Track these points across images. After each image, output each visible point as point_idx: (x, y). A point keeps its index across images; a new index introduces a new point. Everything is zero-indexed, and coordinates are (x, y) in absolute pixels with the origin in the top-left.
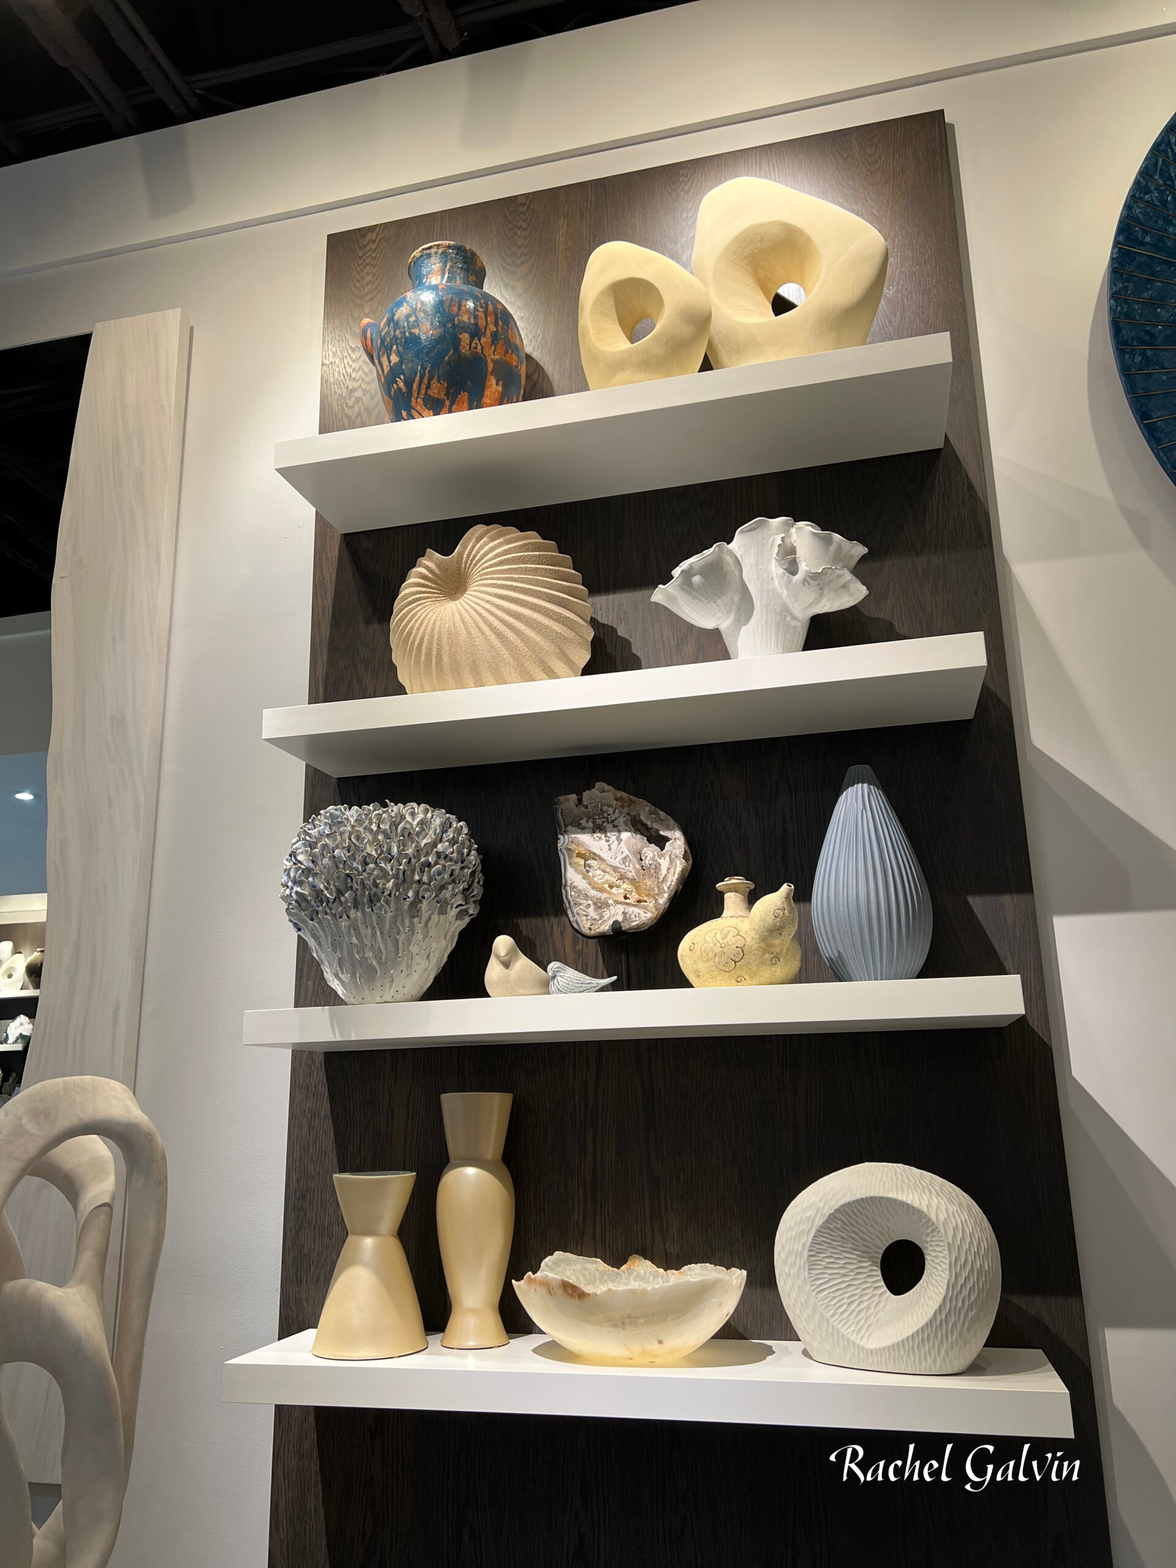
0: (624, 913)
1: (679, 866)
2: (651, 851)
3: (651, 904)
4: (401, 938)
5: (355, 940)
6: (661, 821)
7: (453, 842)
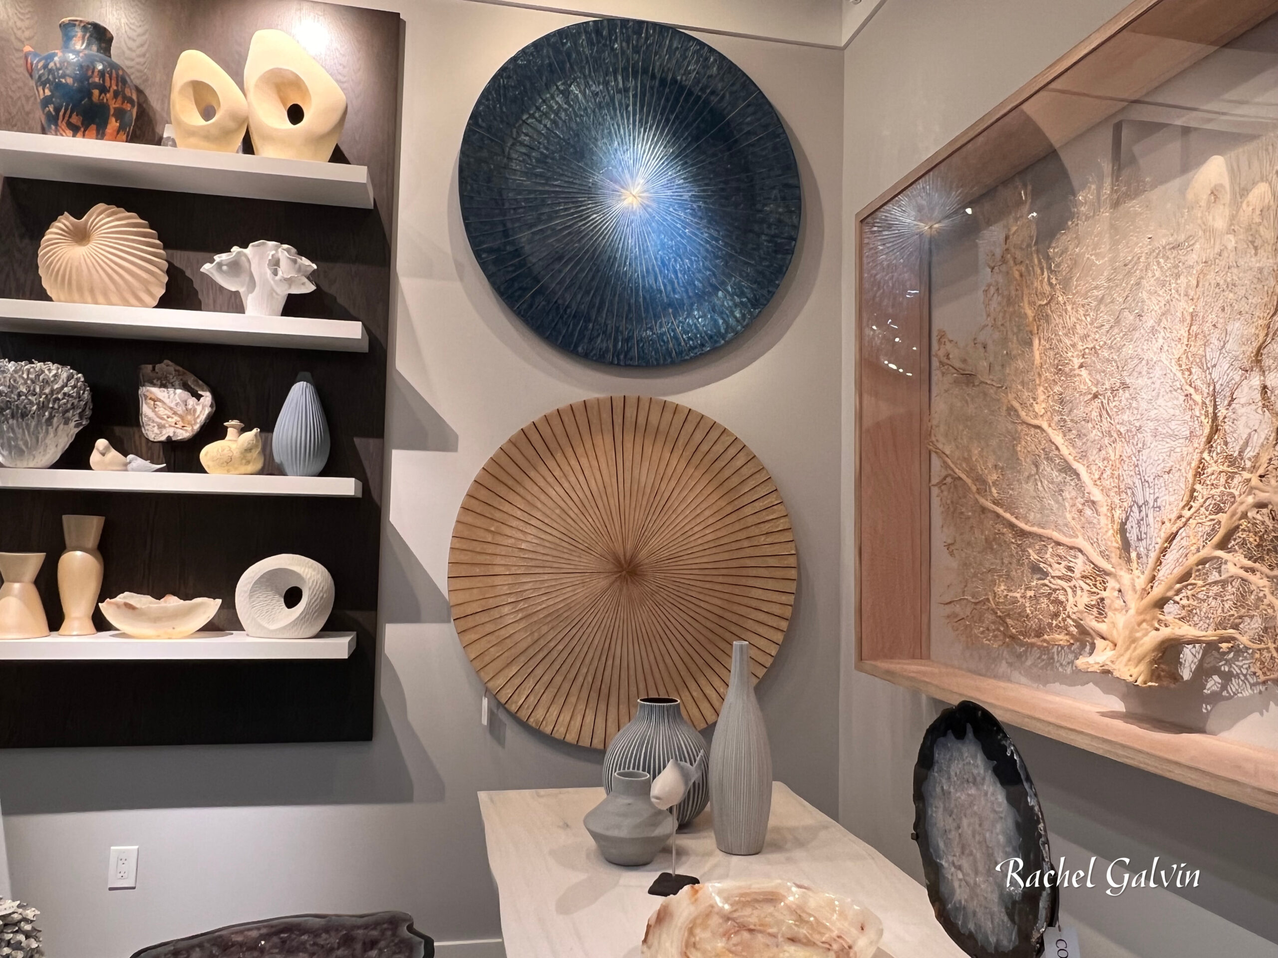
0: (174, 433)
1: (207, 410)
2: (192, 401)
3: (189, 428)
4: (41, 436)
5: (11, 435)
6: (199, 386)
7: (74, 387)
